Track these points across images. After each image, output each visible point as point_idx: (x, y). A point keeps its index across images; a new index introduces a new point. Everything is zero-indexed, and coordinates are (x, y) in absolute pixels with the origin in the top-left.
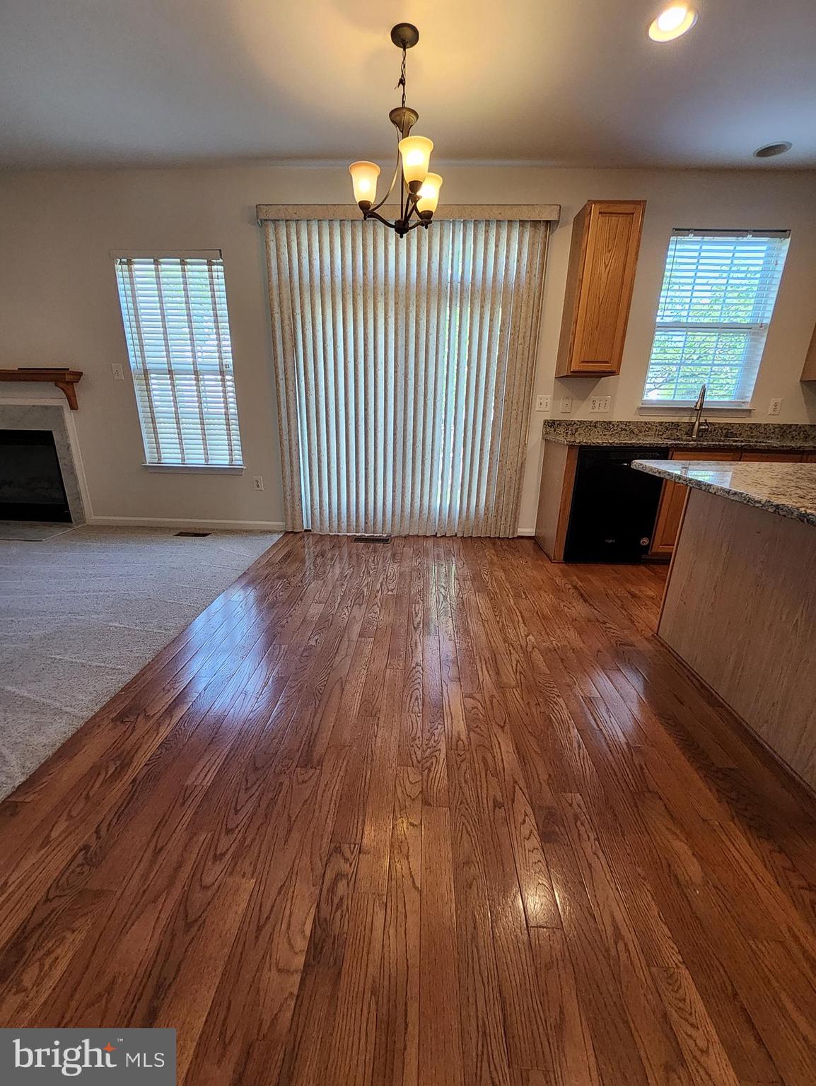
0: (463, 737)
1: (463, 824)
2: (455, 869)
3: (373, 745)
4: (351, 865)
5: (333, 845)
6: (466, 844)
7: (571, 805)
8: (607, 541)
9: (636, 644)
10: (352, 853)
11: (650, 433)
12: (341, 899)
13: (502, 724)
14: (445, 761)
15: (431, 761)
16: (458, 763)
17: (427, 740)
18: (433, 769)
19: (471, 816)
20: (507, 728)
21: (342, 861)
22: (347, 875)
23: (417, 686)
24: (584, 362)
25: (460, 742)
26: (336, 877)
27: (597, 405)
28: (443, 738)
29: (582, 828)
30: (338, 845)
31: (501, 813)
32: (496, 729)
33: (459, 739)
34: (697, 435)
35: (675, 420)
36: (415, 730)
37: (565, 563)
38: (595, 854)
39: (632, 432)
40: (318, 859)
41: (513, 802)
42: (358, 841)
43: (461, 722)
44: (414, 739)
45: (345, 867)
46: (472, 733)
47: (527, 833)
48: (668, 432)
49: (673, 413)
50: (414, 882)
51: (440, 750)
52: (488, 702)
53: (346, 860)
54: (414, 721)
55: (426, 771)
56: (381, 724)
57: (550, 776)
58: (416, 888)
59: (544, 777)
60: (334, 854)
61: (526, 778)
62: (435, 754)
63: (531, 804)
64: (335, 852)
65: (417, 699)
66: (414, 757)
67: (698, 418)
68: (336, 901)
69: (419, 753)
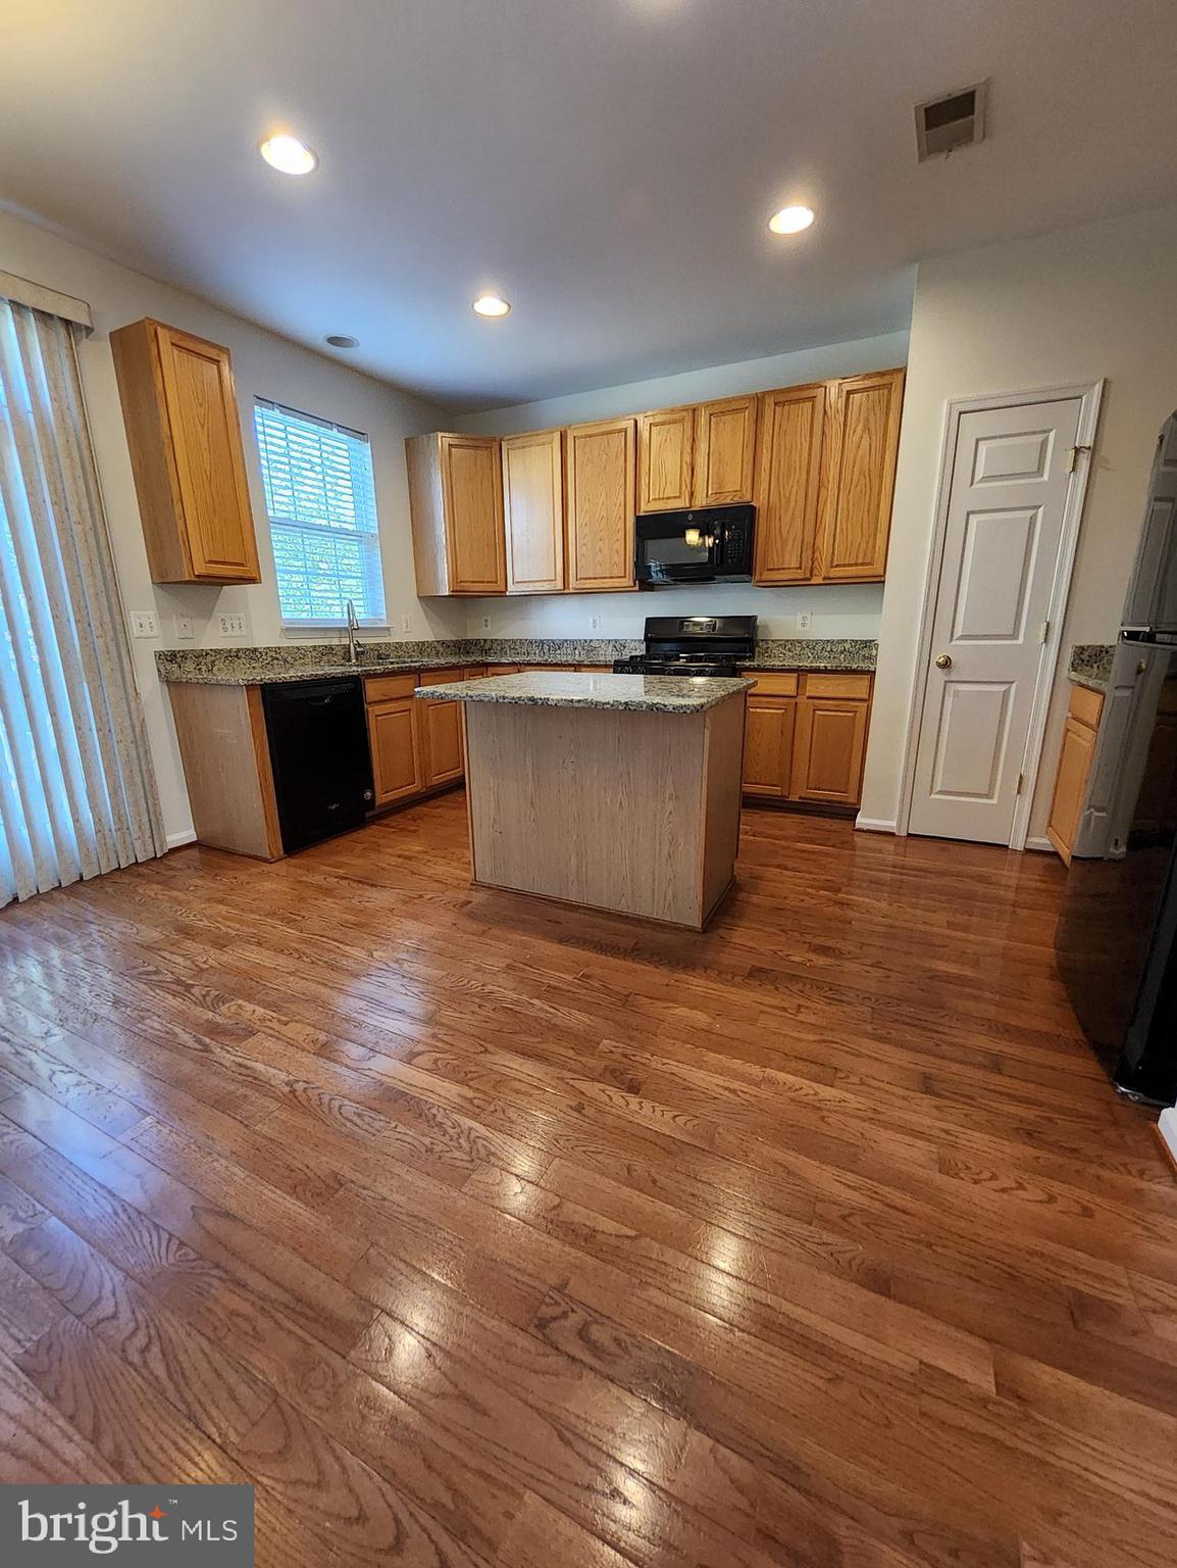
0: (470, 1094)
1: (584, 1152)
2: (631, 1186)
3: (400, 1209)
4: (573, 1311)
5: (532, 1329)
6: (608, 1161)
7: (611, 1052)
8: (330, 807)
9: (470, 899)
10: (557, 1304)
11: (307, 660)
12: (616, 1340)
13: (483, 1049)
14: (492, 1131)
15: (480, 1147)
16: (503, 1117)
17: (444, 1135)
18: (493, 1149)
19: (577, 1139)
20: (490, 1047)
21: (563, 1322)
22: (585, 1321)
23: (336, 1104)
24: (210, 562)
25: (476, 1102)
26: (581, 1338)
27: (228, 625)
28: (455, 1116)
29: (637, 1058)
30: (536, 1321)
31: (589, 1111)
32: (483, 1058)
33: (471, 1101)
34: (357, 659)
35: (326, 642)
36: (416, 1143)
37: (289, 856)
38: (664, 1064)
39: (285, 661)
40: (543, 1360)
41: (583, 1093)
42: (544, 1289)
43: (445, 1084)
44: (429, 1150)
45: (574, 1320)
46: (471, 1083)
47: (622, 1102)
48: (325, 658)
49: (322, 634)
50: (627, 1237)
51: (471, 1129)
52: (439, 1044)
53: (565, 1315)
54: (399, 1136)
55: (491, 1158)
56: (367, 1182)
57: (573, 1048)
58: (636, 1238)
59: (571, 1053)
60: (547, 1331)
61: (563, 1067)
62: (472, 1136)
63: (593, 1080)
64: (545, 1328)
65: (359, 1115)
66: (458, 1163)
67: (351, 638)
68: (613, 1348)
69: (457, 1154)
